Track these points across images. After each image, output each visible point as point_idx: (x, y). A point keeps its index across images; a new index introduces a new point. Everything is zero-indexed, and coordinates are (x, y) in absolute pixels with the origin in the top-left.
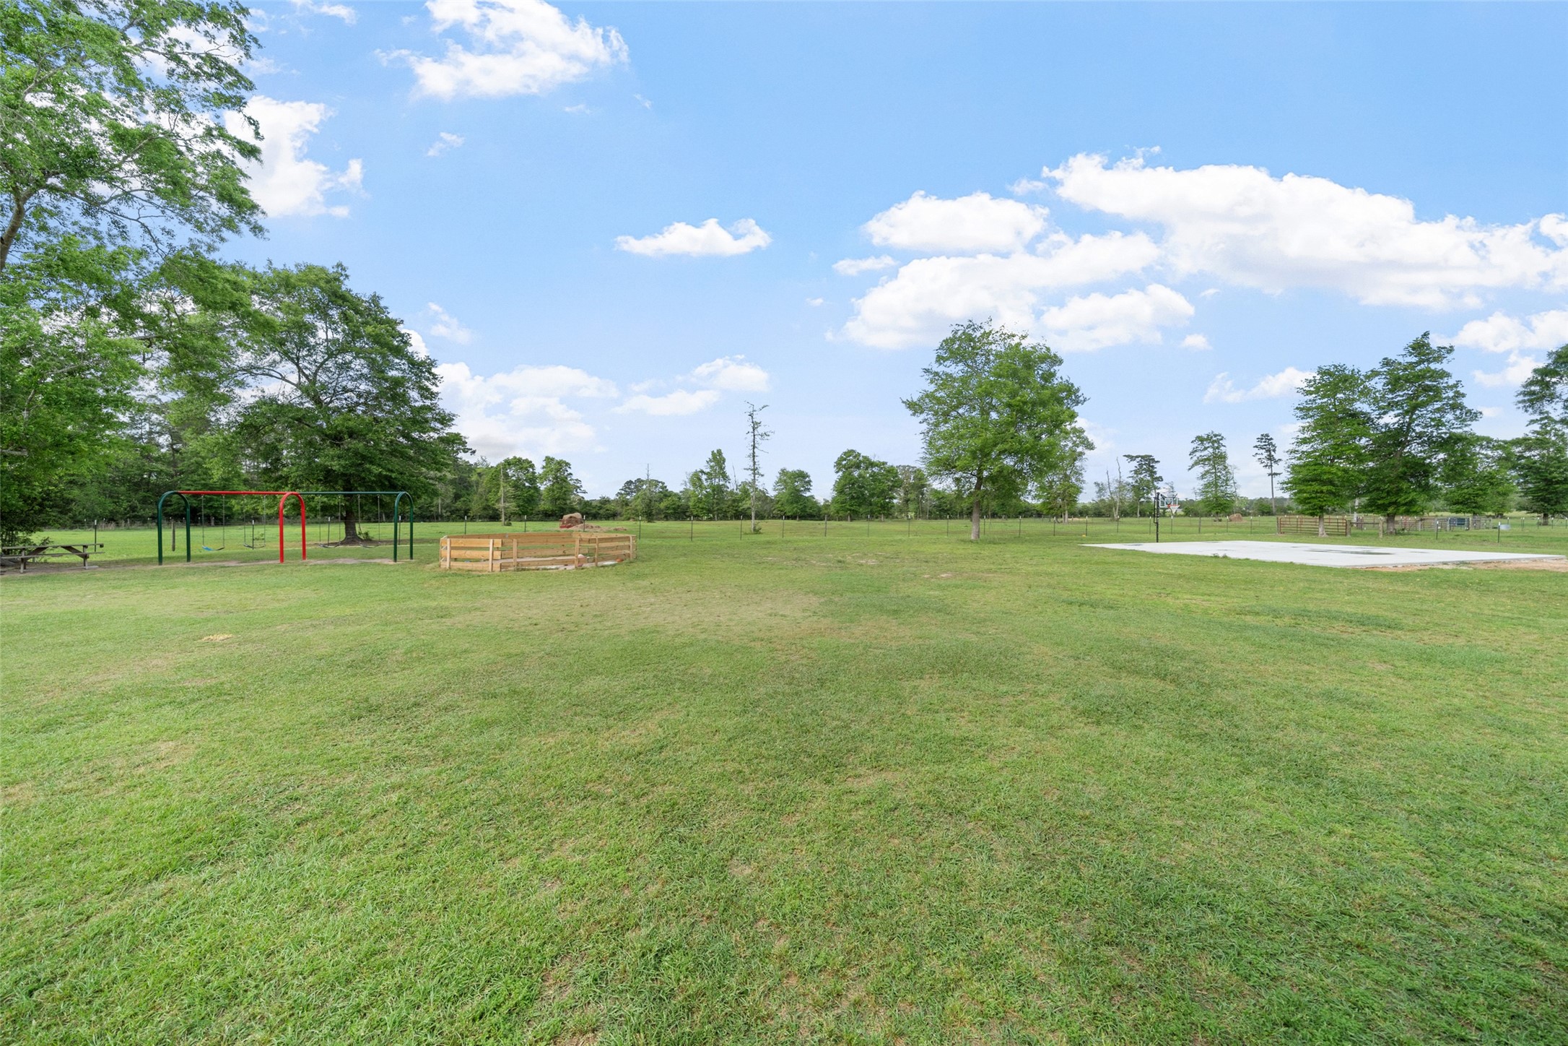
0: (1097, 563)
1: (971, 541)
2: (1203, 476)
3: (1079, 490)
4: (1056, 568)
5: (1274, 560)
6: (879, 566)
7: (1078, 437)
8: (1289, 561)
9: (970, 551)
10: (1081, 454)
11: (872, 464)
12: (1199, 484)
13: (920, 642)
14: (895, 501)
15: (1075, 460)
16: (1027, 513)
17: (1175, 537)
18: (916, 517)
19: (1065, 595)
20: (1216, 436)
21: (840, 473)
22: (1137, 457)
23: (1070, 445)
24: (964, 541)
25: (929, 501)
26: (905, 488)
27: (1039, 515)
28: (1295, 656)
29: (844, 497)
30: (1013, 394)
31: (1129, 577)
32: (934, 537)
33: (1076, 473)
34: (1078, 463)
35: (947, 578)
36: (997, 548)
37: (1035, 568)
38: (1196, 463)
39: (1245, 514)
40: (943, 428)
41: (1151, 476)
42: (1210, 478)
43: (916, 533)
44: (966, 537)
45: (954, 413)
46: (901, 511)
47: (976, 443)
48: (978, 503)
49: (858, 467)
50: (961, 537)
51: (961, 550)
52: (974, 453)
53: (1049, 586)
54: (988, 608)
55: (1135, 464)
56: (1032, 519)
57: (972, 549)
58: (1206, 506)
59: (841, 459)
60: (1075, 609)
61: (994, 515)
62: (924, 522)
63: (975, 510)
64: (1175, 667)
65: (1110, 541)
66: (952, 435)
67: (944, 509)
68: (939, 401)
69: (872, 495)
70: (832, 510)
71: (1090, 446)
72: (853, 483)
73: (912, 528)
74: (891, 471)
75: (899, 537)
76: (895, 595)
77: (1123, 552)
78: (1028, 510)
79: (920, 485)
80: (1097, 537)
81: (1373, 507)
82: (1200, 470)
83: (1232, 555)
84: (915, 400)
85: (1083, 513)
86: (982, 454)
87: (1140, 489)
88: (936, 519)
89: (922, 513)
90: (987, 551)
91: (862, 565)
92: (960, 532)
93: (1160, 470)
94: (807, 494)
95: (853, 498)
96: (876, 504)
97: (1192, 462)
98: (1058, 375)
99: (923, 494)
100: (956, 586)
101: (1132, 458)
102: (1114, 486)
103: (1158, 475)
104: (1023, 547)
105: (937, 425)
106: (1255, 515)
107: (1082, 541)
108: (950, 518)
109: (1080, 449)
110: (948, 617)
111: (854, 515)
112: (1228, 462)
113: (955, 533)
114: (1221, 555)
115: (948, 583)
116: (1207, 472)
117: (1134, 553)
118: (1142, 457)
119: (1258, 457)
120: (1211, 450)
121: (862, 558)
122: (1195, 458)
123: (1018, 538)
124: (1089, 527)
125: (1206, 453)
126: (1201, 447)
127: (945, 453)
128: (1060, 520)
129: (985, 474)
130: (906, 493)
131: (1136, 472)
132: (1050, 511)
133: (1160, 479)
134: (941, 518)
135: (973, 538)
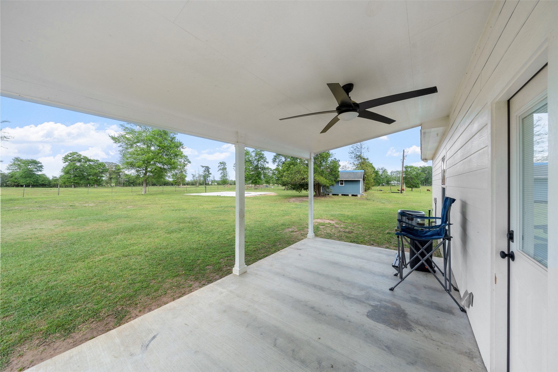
0: (186, 199)
1: (143, 195)
2: (221, 174)
3: (186, 176)
4: (173, 202)
5: (230, 196)
6: (96, 206)
7: (186, 159)
8: (232, 196)
9: (141, 198)
10: (186, 165)
11: (89, 160)
12: (220, 176)
13: (117, 227)
14: (104, 178)
15: (184, 166)
16: (166, 184)
17: (211, 191)
18: (116, 186)
19: (172, 208)
20: (224, 162)
21: (67, 163)
22: (204, 166)
23: (183, 161)
24: (139, 195)
25: (123, 179)
26: (109, 173)
27: (172, 185)
28: (219, 215)
29: (68, 176)
30: (161, 143)
31: (193, 202)
32: (125, 194)
33: (185, 171)
34: (185, 168)
35: (130, 208)
36: (153, 197)
37: (165, 202)
38: (219, 170)
39: (231, 185)
40: (130, 150)
41: (208, 173)
42: (223, 174)
43: (116, 192)
44: (140, 193)
45: (135, 145)
46: (107, 183)
47: (145, 157)
48: (146, 180)
49: (80, 161)
50: (138, 193)
51: (137, 198)
52: (144, 162)
53: (168, 207)
54: (145, 215)
55: (204, 169)
56: (169, 186)
57: (142, 197)
58: (222, 182)
59: (68, 156)
60: (174, 212)
61: (154, 185)
62: (120, 188)
63: (144, 183)
64: (193, 220)
65: (193, 193)
66: (134, 154)
67: (131, 183)
68: (128, 139)
69: (90, 175)
70: (60, 182)
71: (190, 162)
72: (76, 169)
73: (114, 190)
74: (102, 165)
75: (108, 194)
76: (106, 215)
77: (195, 196)
78: (168, 183)
79: (117, 172)
80: (190, 192)
81: (252, 183)
82: (220, 171)
83: (221, 195)
84: (116, 136)
85: (188, 184)
86: (147, 162)
87: (205, 177)
88: (127, 186)
89: (119, 184)
90: (149, 198)
91: (86, 206)
92: (138, 191)
93: (211, 171)
94: (39, 173)
95: (76, 176)
96: (92, 180)
97: (218, 169)
98: (176, 138)
99: (120, 175)
100: (134, 210)
101: (203, 167)
102: (197, 175)
103: (210, 173)
104: (163, 196)
105: (127, 148)
106: (233, 185)
107: (185, 193)
108: (134, 186)
109: (186, 163)
110: (129, 219)
111: (77, 185)
112: (227, 170)
113: (135, 192)
114: (219, 195)
115: (131, 209)
116: (222, 172)
117: (198, 196)
118: (206, 167)
119: (234, 169)
120: (223, 166)
121: (85, 204)
122: (219, 168)
123: (162, 193)
124: (187, 189)
125: (222, 167)
126: (221, 165)
127: (130, 160)
128: (179, 186)
129: (149, 169)
130: (110, 175)
131: (204, 171)
132: (175, 184)
133: (211, 174)
134: (129, 186)
135: (143, 193)
